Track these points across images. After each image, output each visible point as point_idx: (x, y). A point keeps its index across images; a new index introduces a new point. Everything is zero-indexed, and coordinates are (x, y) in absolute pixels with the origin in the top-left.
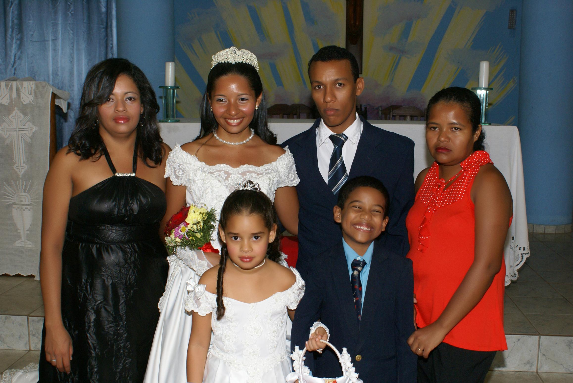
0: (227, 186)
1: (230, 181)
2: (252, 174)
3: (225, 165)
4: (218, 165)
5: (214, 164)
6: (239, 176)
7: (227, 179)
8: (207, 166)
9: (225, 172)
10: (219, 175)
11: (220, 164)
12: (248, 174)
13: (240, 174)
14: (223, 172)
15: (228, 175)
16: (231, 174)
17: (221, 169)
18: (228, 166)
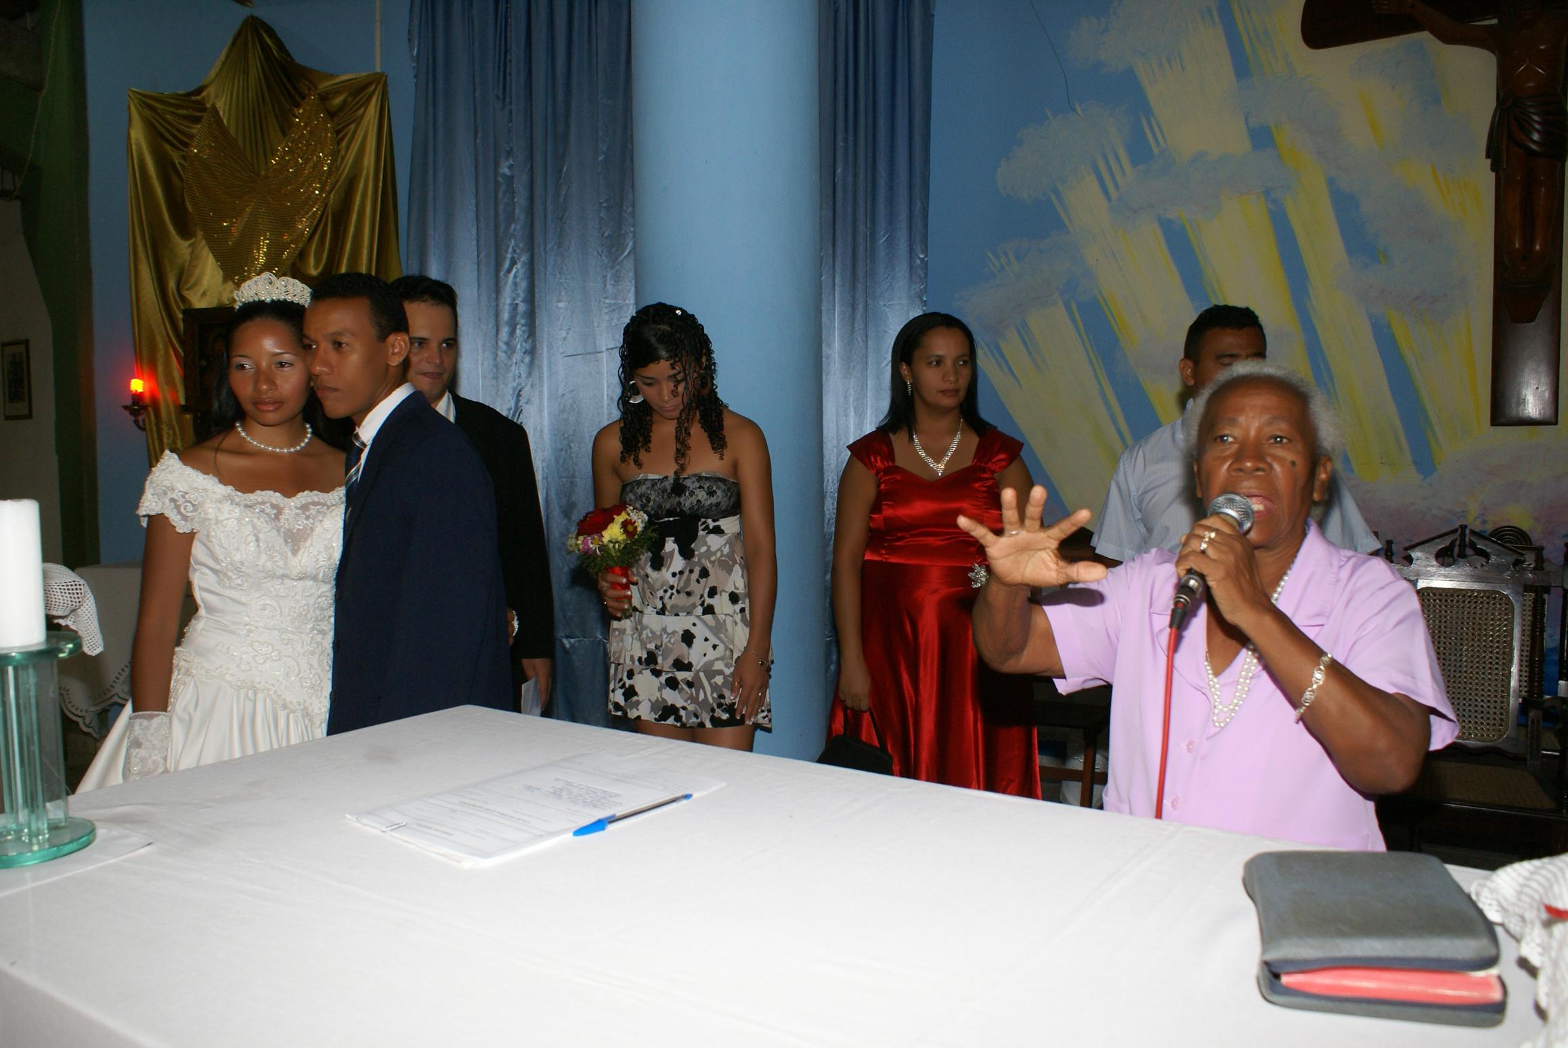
0: (278, 531)
1: (282, 520)
2: (318, 507)
3: (271, 493)
4: (258, 492)
5: (252, 491)
6: (298, 511)
7: (277, 517)
8: (239, 494)
9: (273, 506)
10: (263, 511)
11: (262, 490)
12: (312, 507)
13: (297, 508)
14: (268, 505)
15: (279, 511)
16: (283, 509)
17: (266, 499)
18: (278, 494)
